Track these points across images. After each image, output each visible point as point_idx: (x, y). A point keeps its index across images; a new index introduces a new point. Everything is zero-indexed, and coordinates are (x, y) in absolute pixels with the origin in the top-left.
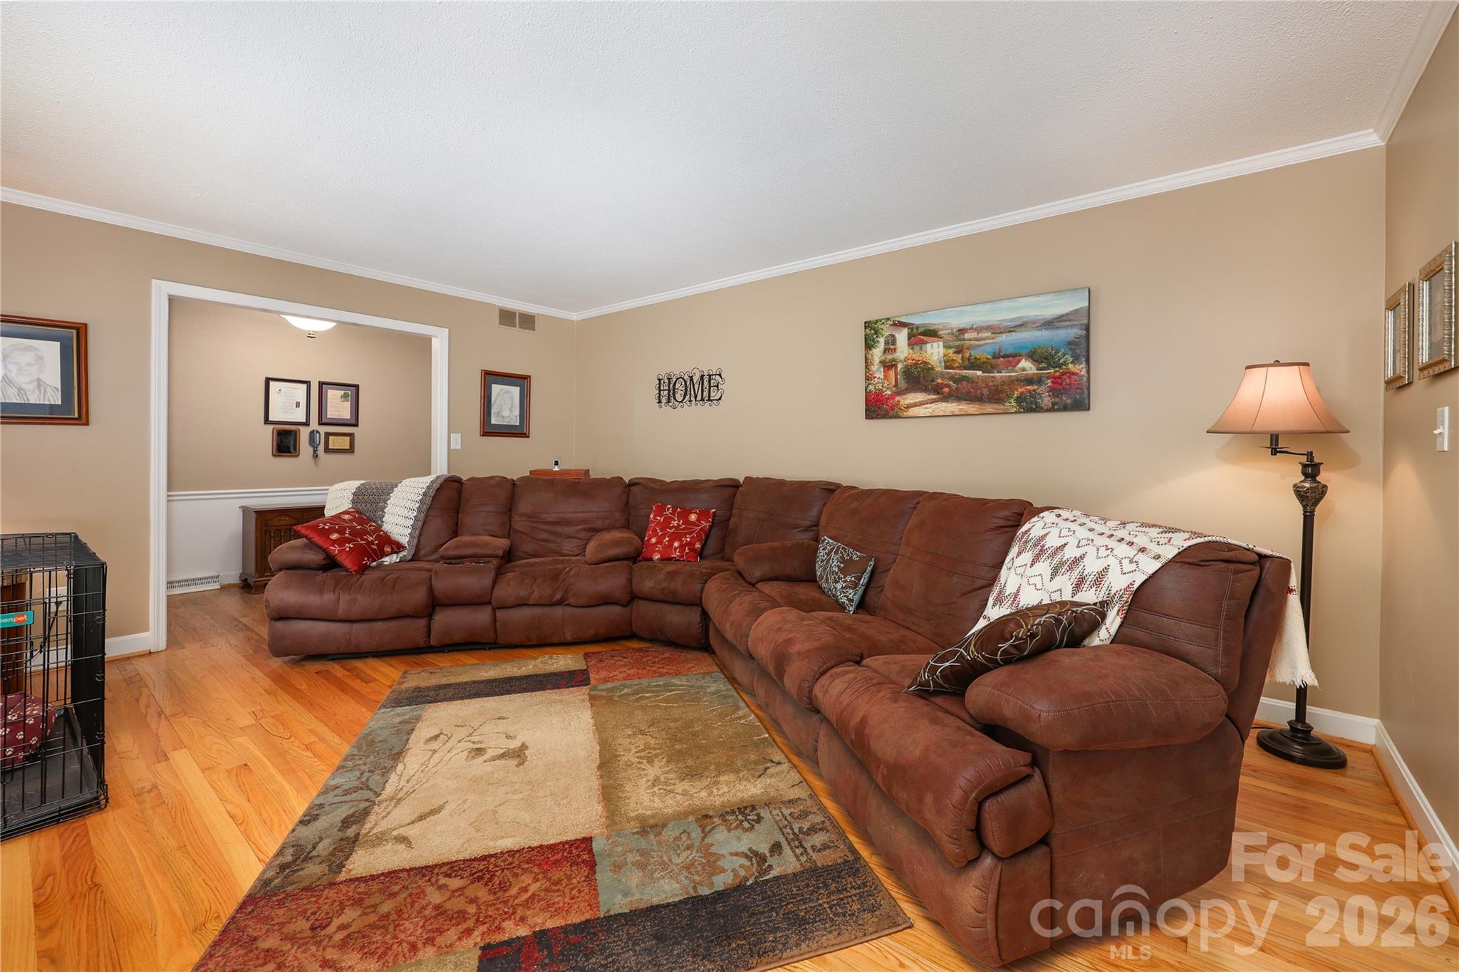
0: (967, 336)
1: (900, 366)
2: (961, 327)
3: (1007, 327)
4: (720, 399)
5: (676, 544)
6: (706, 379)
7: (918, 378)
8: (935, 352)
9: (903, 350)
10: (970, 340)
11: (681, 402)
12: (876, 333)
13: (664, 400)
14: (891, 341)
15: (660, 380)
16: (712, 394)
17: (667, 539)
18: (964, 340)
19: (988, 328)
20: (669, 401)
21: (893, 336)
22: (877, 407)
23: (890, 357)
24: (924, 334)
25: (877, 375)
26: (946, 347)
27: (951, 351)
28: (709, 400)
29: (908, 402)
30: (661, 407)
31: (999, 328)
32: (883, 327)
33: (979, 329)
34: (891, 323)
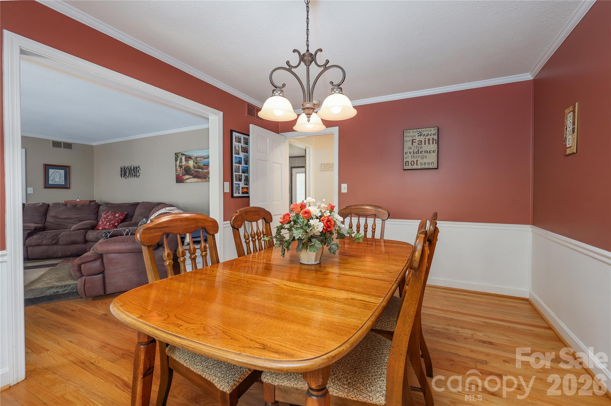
0: (198, 159)
1: (183, 167)
2: (197, 156)
3: (206, 157)
4: (139, 176)
5: (108, 224)
6: (135, 168)
7: (187, 171)
8: (191, 163)
9: (184, 163)
10: (198, 160)
11: (128, 176)
12: (177, 157)
13: (123, 176)
14: (181, 159)
15: (121, 168)
16: (137, 174)
17: (105, 222)
18: (197, 160)
19: (202, 157)
20: (124, 176)
21: (181, 158)
22: (179, 180)
23: (181, 164)
24: (188, 158)
25: (178, 170)
26: (194, 162)
27: (195, 163)
28: (136, 176)
29: (185, 178)
30: (122, 178)
31: (204, 157)
32: (179, 155)
33: (200, 157)
34: (181, 154)
